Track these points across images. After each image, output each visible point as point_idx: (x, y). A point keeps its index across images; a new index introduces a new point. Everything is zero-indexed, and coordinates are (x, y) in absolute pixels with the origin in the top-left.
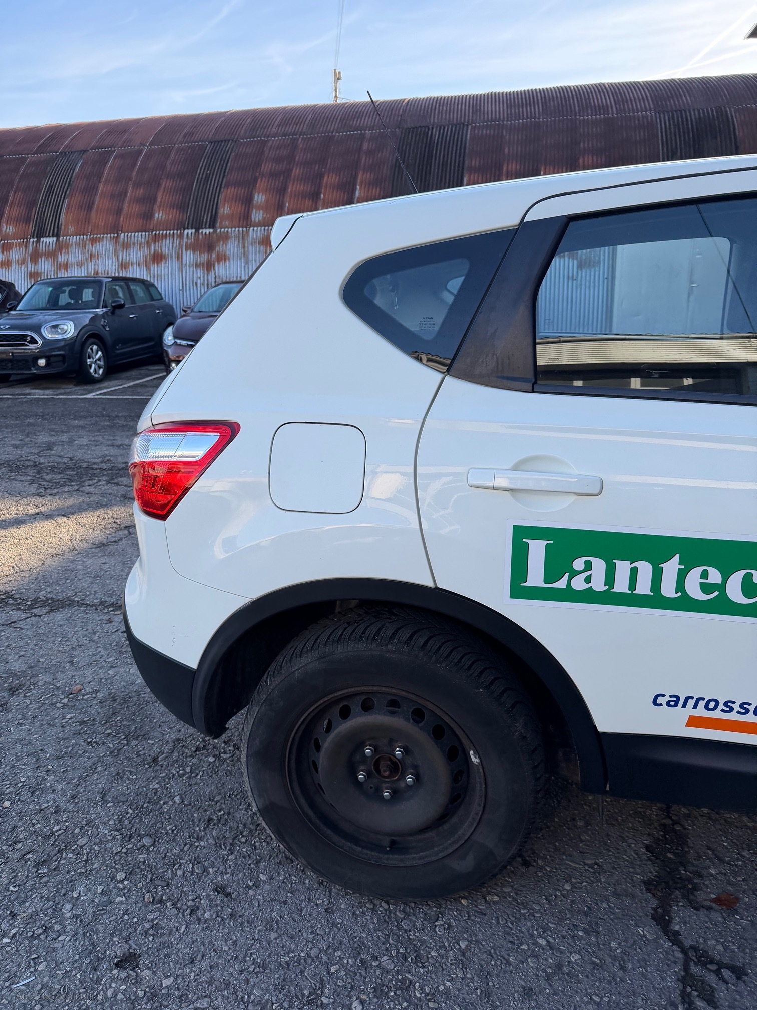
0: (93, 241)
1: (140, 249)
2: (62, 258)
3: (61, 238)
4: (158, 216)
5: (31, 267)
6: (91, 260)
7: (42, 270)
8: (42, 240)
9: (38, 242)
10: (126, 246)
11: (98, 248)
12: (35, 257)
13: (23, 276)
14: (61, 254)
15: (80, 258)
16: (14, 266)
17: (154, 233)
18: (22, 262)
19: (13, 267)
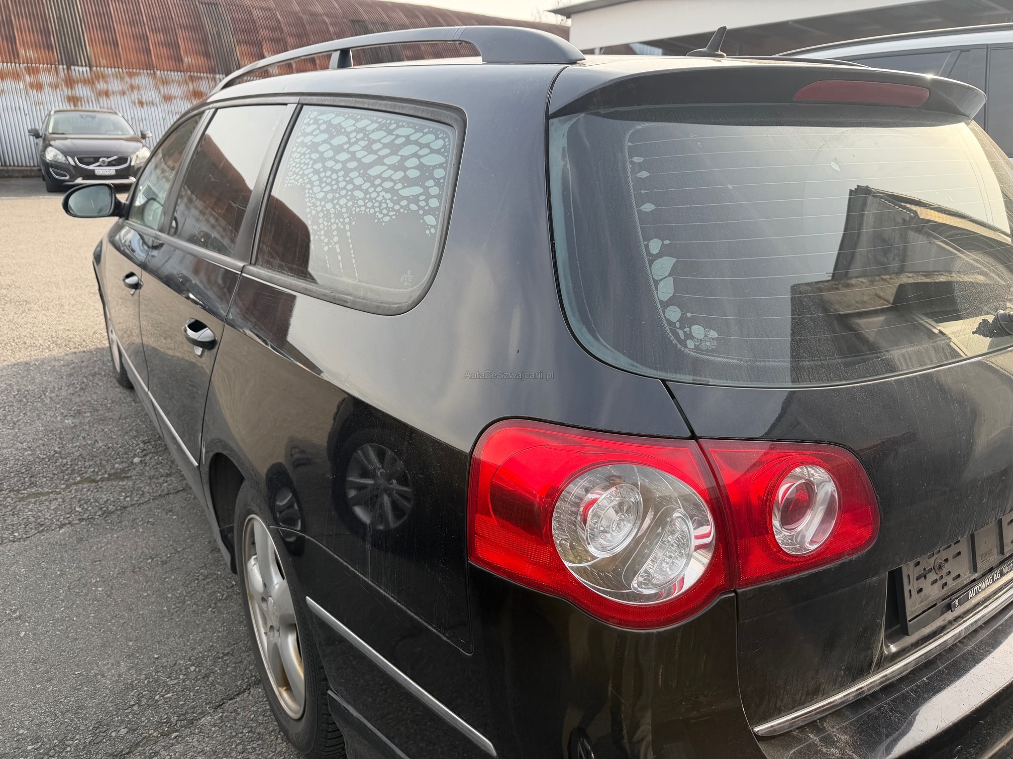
0: (131, 75)
1: (179, 86)
2: (101, 86)
3: (94, 69)
5: (67, 92)
6: (132, 91)
7: (82, 95)
8: (72, 67)
9: (69, 68)
10: (165, 82)
11: (136, 81)
12: (70, 82)
13: (60, 99)
14: (99, 82)
15: (120, 88)
16: (47, 89)
17: (189, 73)
18: (56, 86)
19: (46, 91)
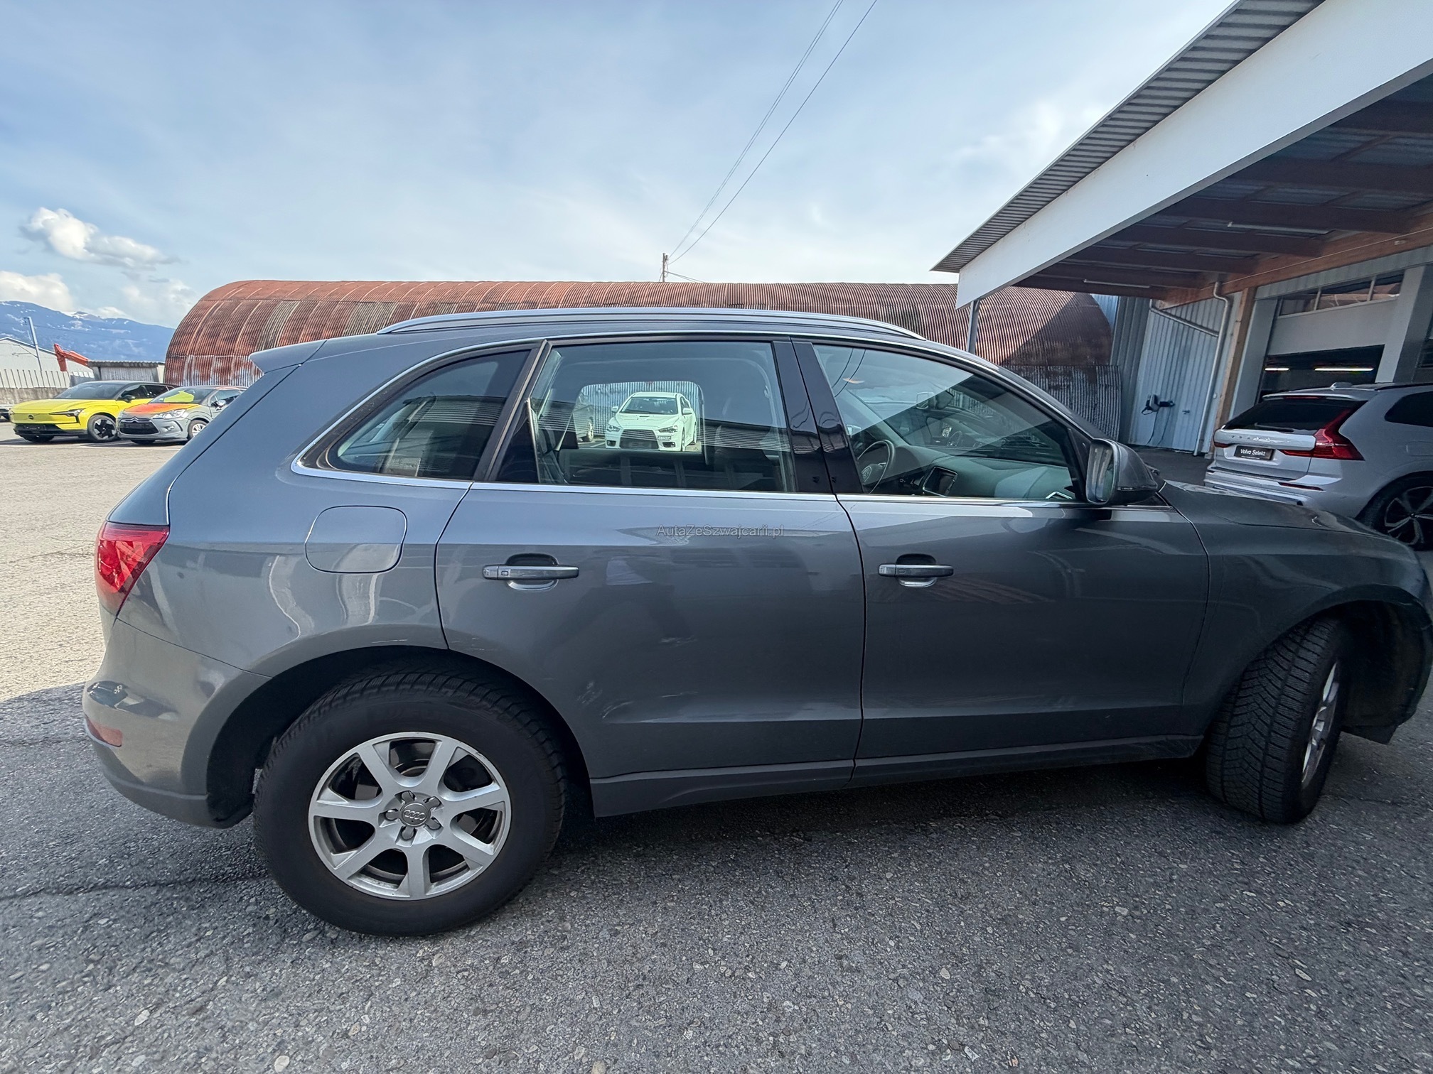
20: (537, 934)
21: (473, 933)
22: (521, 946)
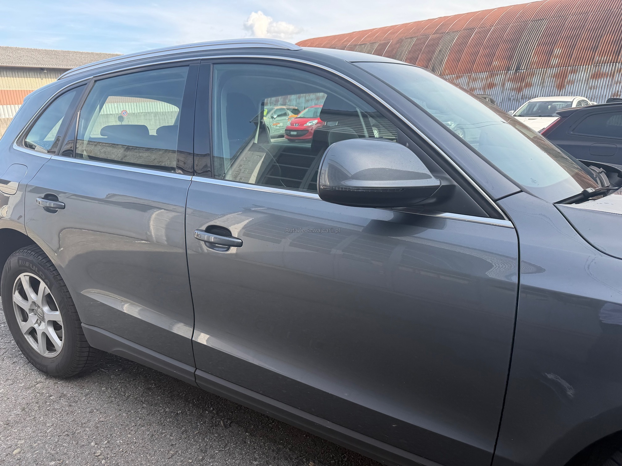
0: (458, 77)
1: (482, 81)
4: (495, 63)
20: (72, 395)
21: (59, 383)
22: (63, 395)
